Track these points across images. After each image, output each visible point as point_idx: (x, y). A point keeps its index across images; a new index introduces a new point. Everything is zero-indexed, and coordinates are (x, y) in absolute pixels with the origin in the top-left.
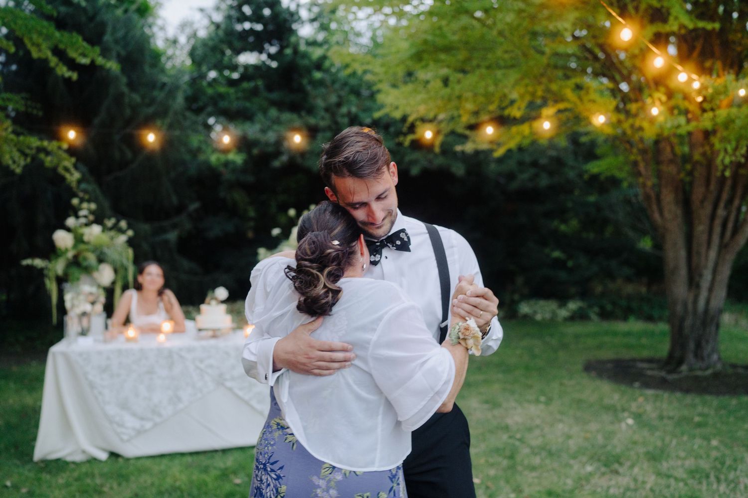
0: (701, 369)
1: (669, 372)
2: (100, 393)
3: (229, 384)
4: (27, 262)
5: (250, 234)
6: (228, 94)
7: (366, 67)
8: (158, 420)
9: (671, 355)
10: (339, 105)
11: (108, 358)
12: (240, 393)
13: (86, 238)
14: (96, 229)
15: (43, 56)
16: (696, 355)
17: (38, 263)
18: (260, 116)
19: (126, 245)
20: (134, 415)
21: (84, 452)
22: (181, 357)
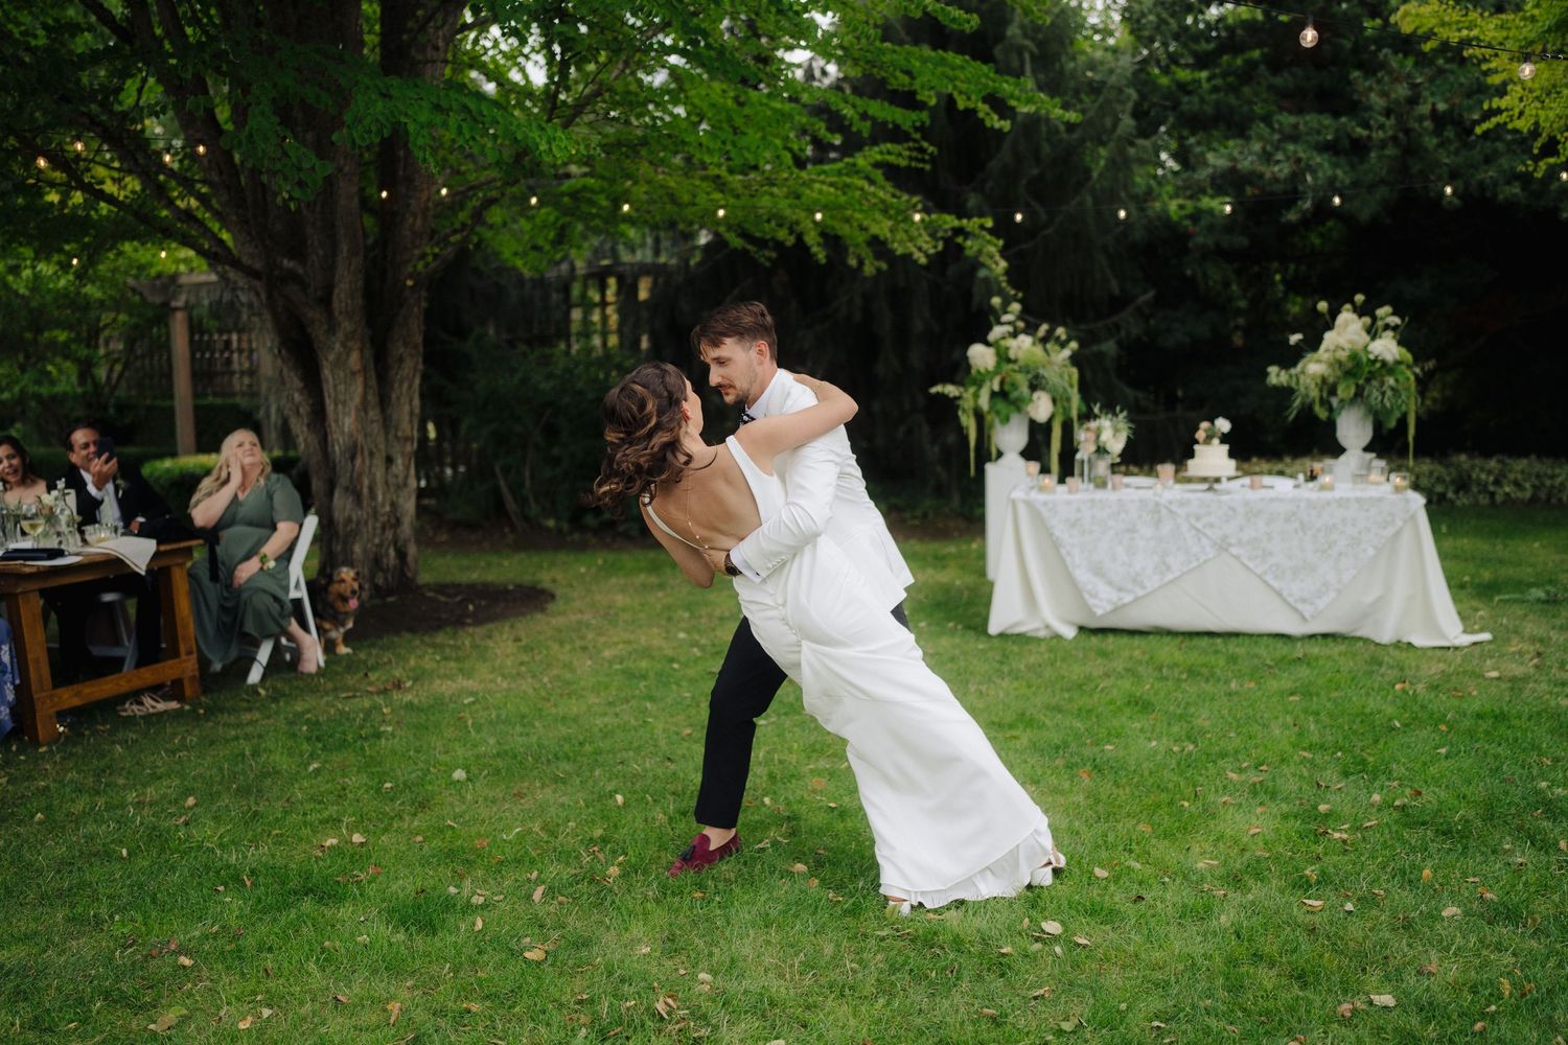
2: (1068, 553)
3: (1234, 551)
4: (933, 390)
5: (1238, 340)
6: (1199, 81)
7: (1465, 33)
8: (1141, 593)
10: (1413, 101)
11: (1079, 510)
12: (1251, 565)
13: (1012, 355)
14: (1025, 341)
15: (971, 105)
17: (951, 390)
18: (1261, 128)
19: (1067, 362)
20: (1110, 583)
21: (1047, 627)
22: (1171, 512)
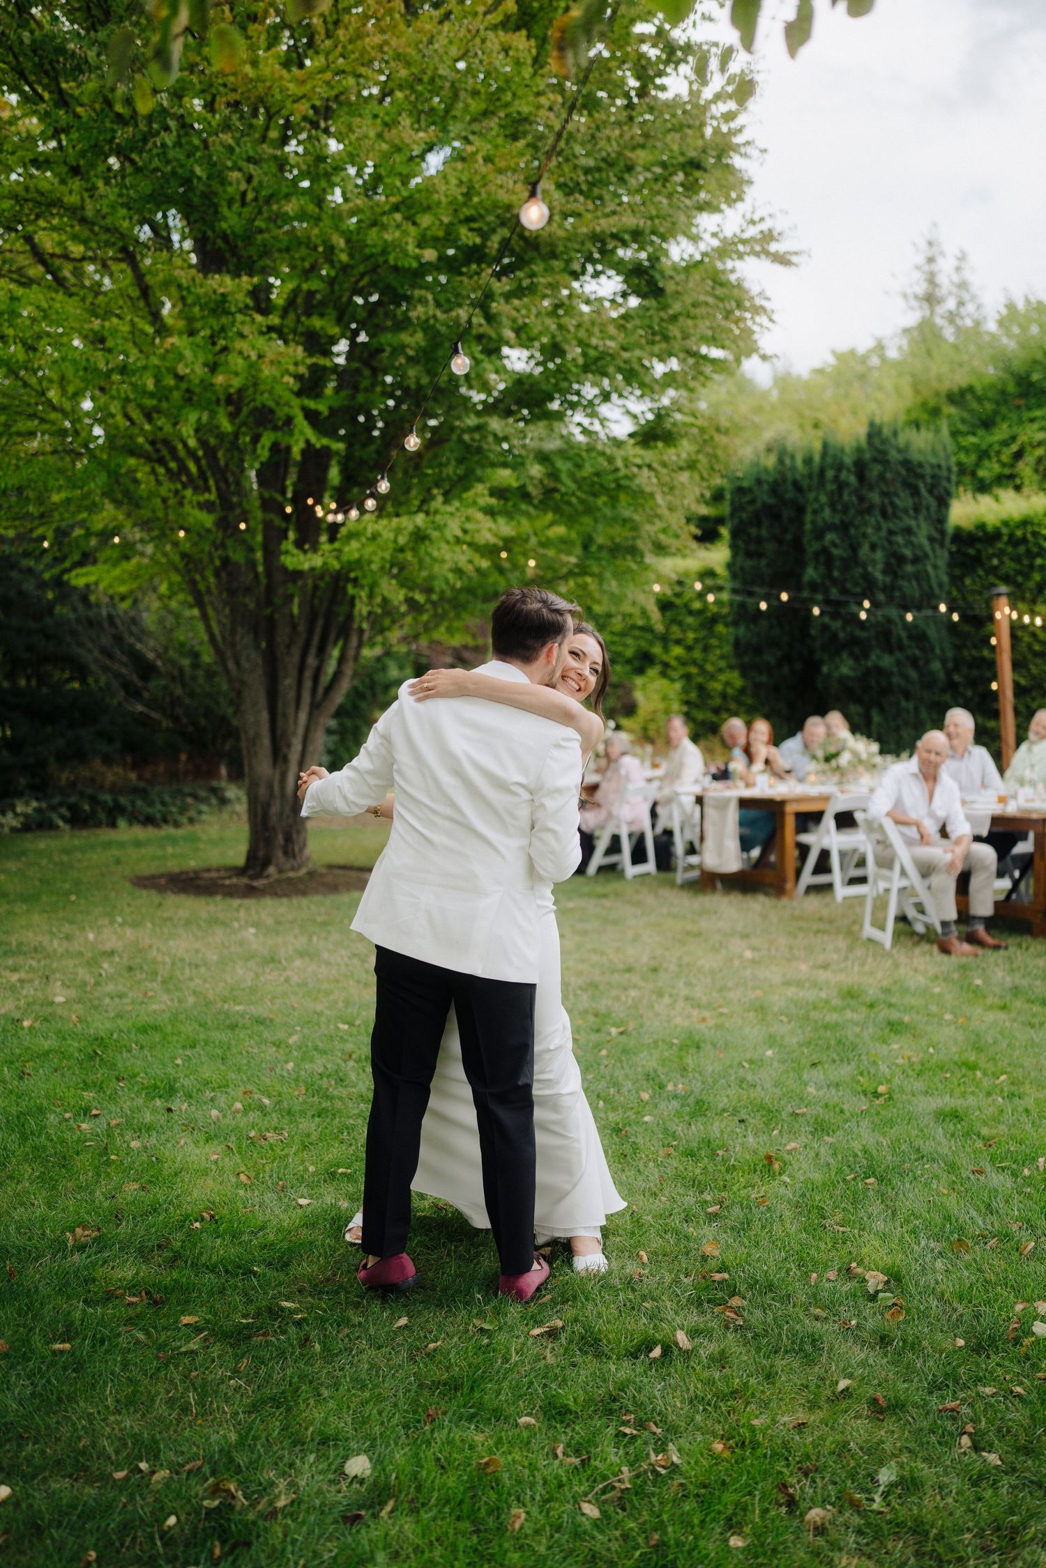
0: (293, 869)
1: (253, 878)
9: (251, 856)
16: (286, 853)
